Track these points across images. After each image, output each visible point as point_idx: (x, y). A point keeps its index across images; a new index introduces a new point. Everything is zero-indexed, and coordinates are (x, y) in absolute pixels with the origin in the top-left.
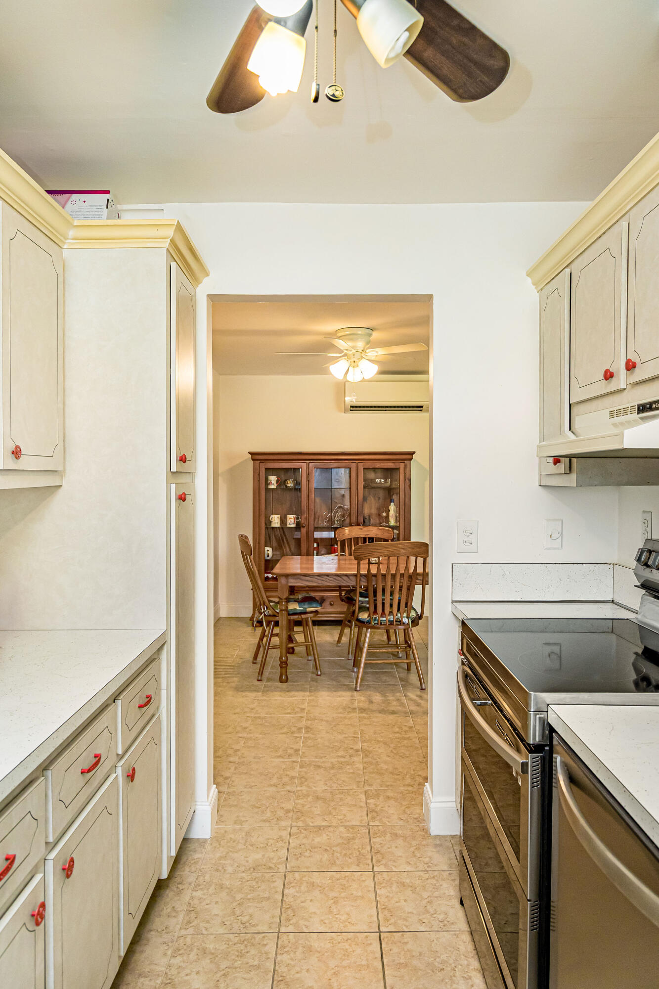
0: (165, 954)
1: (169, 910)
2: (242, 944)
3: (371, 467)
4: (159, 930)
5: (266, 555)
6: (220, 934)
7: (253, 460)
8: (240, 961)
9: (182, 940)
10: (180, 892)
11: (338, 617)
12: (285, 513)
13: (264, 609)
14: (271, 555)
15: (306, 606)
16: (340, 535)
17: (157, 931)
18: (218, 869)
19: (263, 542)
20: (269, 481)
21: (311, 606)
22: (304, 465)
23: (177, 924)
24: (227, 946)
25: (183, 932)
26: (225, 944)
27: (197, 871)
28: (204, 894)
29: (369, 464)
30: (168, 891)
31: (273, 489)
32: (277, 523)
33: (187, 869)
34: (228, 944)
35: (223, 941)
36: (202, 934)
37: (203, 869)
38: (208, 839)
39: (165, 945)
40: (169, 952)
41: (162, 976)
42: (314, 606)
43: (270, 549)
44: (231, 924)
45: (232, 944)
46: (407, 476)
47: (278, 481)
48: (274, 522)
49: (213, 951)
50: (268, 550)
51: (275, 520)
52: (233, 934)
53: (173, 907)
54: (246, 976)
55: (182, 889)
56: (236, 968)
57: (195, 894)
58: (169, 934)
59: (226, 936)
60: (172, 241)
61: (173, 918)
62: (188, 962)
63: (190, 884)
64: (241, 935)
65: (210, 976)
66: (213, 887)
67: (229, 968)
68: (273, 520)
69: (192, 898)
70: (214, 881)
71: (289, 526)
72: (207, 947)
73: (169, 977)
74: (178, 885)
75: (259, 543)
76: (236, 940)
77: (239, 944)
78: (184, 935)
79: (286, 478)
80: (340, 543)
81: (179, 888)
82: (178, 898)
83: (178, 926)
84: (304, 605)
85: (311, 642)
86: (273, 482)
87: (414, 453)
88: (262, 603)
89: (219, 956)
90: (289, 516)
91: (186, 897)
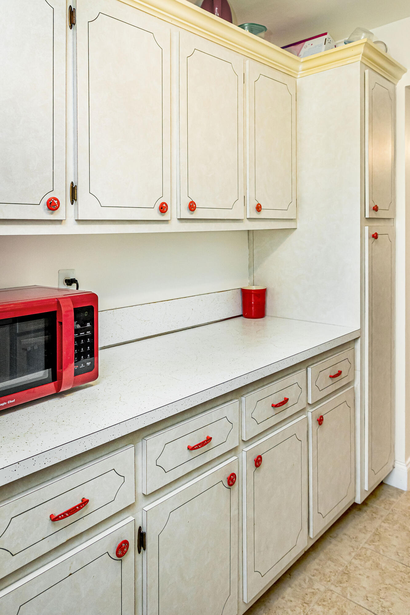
0: (350, 554)
1: (361, 527)
2: (407, 574)
4: (351, 537)
6: (392, 559)
8: (401, 585)
9: (364, 550)
10: (372, 519)
17: (350, 537)
18: (406, 515)
23: (365, 538)
24: (395, 570)
25: (367, 546)
26: (394, 568)
27: (390, 510)
28: (390, 528)
30: (364, 515)
33: (383, 506)
34: (396, 569)
35: (393, 565)
36: (379, 553)
37: (394, 510)
38: (405, 491)
39: (351, 548)
40: (353, 554)
41: (343, 566)
44: (403, 557)
45: (399, 571)
49: (383, 568)
52: (402, 564)
53: (365, 527)
54: (402, 598)
55: (375, 518)
56: (396, 588)
57: (383, 524)
58: (356, 542)
59: (396, 562)
60: (364, 55)
61: (363, 534)
62: (363, 567)
63: (382, 516)
64: (408, 567)
65: (375, 583)
66: (398, 525)
67: (391, 585)
69: (380, 526)
70: (400, 522)
72: (380, 563)
73: (348, 569)
74: (373, 514)
76: (403, 569)
77: (405, 573)
78: (367, 548)
81: (373, 516)
82: (370, 522)
83: (365, 541)
89: (387, 574)
91: (377, 523)
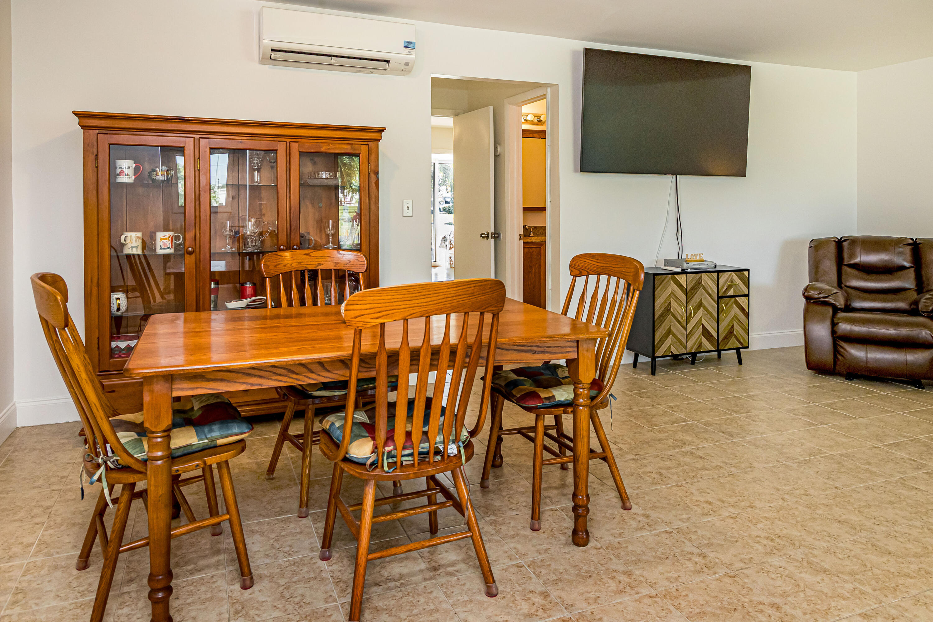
3: (312, 151)
5: (114, 307)
7: (83, 127)
11: (258, 410)
12: (153, 230)
13: (106, 454)
14: (124, 306)
15: (216, 434)
16: (270, 267)
19: (106, 285)
20: (118, 171)
21: (230, 432)
22: (188, 142)
29: (309, 146)
31: (126, 184)
32: (137, 247)
42: (236, 430)
43: (122, 296)
46: (373, 167)
47: (136, 170)
48: (130, 245)
50: (118, 299)
51: (131, 242)
68: (128, 241)
71: (159, 251)
75: (98, 286)
79: (152, 167)
80: (270, 281)
84: (211, 431)
85: (228, 513)
86: (126, 171)
87: (383, 130)
88: (99, 440)
90: (160, 235)
